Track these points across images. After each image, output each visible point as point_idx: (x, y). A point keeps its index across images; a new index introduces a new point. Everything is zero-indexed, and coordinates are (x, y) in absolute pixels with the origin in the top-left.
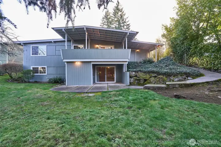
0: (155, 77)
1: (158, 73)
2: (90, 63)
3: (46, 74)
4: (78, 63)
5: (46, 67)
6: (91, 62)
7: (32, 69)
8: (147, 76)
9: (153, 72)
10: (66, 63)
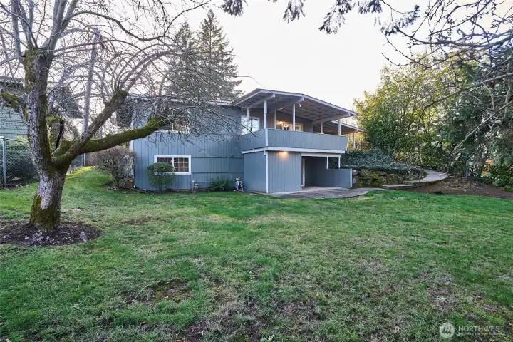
0: (385, 175)
1: (388, 171)
2: (297, 155)
3: (189, 173)
4: (284, 155)
5: (189, 157)
6: (299, 153)
7: (156, 161)
8: (375, 175)
9: (383, 170)
10: (267, 154)
